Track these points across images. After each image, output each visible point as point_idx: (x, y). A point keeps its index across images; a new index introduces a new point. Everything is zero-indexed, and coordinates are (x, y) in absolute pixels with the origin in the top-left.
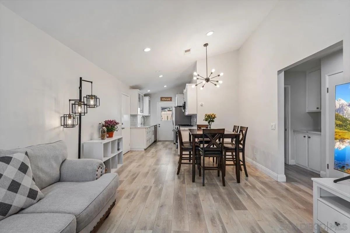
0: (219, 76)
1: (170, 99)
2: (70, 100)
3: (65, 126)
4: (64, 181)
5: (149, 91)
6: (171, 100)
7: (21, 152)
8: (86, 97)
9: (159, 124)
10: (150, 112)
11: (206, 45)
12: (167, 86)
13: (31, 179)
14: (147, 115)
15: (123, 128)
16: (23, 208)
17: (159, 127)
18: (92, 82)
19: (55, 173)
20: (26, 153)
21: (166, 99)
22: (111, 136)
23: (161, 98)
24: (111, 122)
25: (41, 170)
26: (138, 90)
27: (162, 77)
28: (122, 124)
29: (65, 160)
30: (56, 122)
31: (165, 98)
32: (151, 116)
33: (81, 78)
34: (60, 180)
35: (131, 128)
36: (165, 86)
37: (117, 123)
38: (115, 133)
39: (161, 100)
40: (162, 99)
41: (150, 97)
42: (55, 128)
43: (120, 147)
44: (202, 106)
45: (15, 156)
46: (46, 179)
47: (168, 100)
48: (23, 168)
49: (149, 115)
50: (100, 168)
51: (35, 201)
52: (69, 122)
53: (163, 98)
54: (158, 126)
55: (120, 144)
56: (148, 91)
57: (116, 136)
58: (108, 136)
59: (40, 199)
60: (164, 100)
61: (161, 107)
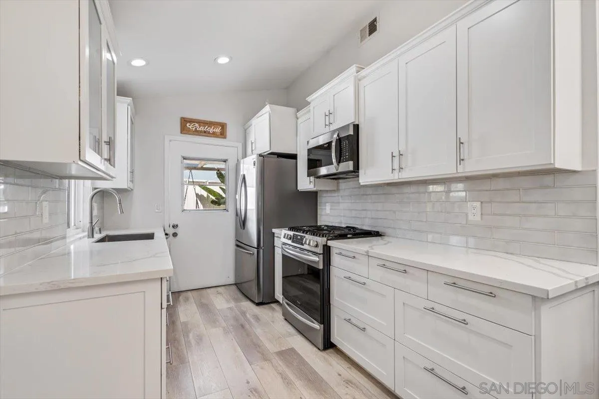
6: (223, 135)
9: (176, 227)
12: (231, 58)
14: (124, 185)
17: (175, 235)
21: (202, 129)
23: (184, 121)
31: (199, 122)
36: (223, 60)
39: (184, 130)
40: (186, 126)
47: (211, 130)
49: (131, 185)
53: (191, 121)
60: (194, 129)
61: (185, 158)
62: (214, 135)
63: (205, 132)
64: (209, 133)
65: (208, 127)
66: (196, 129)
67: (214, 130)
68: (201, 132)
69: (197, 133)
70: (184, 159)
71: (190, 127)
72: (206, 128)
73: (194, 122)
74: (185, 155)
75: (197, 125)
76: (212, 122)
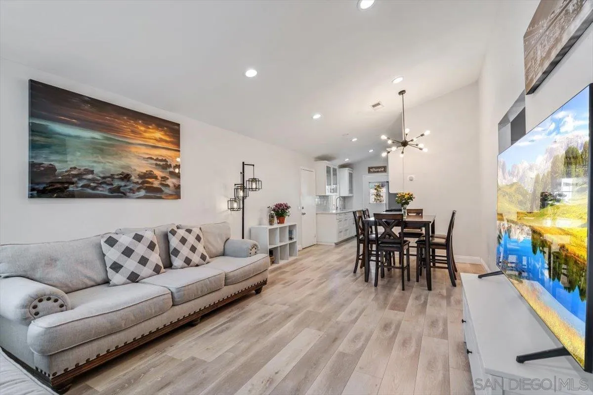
0: (422, 135)
1: (383, 169)
2: (235, 185)
3: (232, 209)
4: (227, 255)
5: (348, 160)
6: (385, 171)
7: (197, 228)
8: (249, 181)
10: (351, 191)
11: (402, 93)
12: (374, 150)
13: (203, 247)
14: (347, 195)
15: (304, 214)
16: (198, 264)
18: (253, 165)
19: (220, 248)
20: (200, 229)
21: (376, 170)
22: (281, 221)
23: (369, 168)
24: (281, 205)
25: (210, 243)
26: (326, 161)
27: (357, 141)
28: (303, 208)
29: (228, 239)
30: (224, 205)
31: (375, 168)
32: (353, 197)
33: (243, 163)
34: (224, 254)
35: (317, 214)
36: (371, 151)
37: (288, 208)
38: (286, 218)
39: (369, 172)
40: (370, 170)
41: (351, 168)
42: (224, 212)
43: (294, 236)
44: (411, 180)
45: (194, 229)
46: (214, 251)
48: (198, 238)
49: (351, 195)
50: (254, 249)
51: (205, 263)
52: (235, 205)
53: (372, 168)
55: (294, 232)
56: (346, 160)
57: (288, 222)
58: (278, 222)
59: (208, 263)
61: (370, 183)
62: (381, 172)
63: (378, 171)
66: (374, 170)
69: (374, 172)
76: (380, 167)
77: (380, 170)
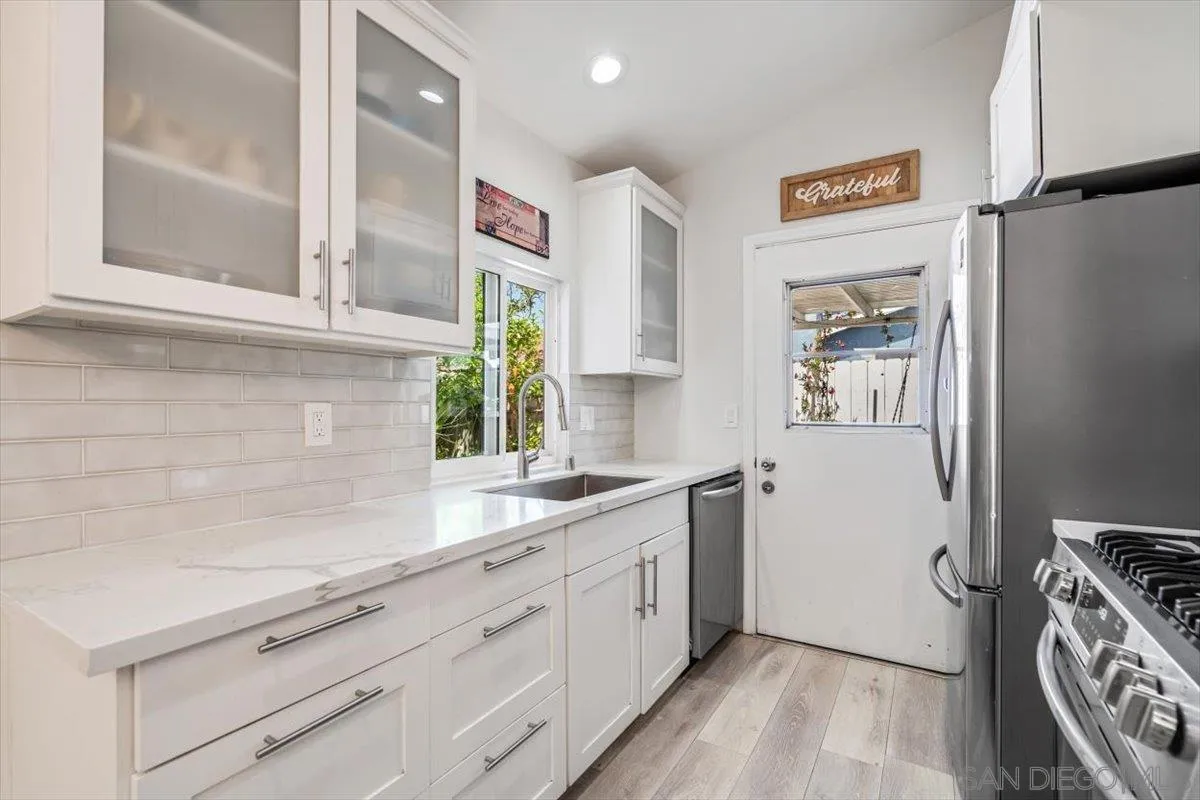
1: (889, 181)
6: (907, 190)
9: (770, 467)
17: (768, 488)
21: (840, 191)
23: (789, 185)
31: (829, 176)
32: (689, 387)
39: (790, 210)
40: (798, 197)
53: (807, 180)
54: (753, 479)
60: (815, 199)
61: (791, 286)
62: (878, 198)
63: (847, 198)
64: (861, 197)
65: (856, 182)
66: (821, 197)
67: (877, 185)
68: (836, 201)
69: (826, 207)
70: (792, 288)
71: (805, 197)
72: (853, 186)
73: (815, 180)
74: (793, 277)
75: (823, 185)
76: (867, 162)
77: (866, 188)
